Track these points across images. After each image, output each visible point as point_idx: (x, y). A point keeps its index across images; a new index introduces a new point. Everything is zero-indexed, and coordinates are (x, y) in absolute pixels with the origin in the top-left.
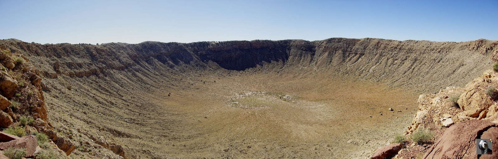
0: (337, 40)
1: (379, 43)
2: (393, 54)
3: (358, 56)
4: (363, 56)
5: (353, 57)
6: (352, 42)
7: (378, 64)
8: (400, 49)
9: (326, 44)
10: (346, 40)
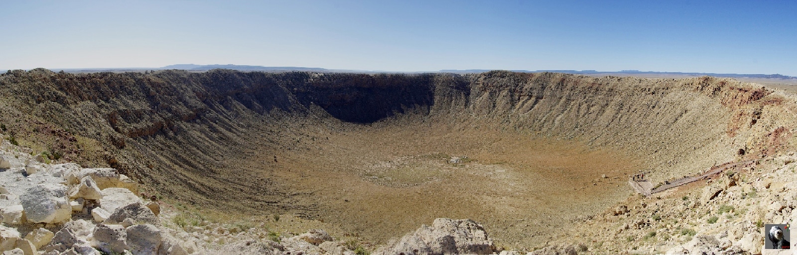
0: (499, 74)
1: (564, 80)
2: (587, 97)
3: (533, 99)
4: (541, 101)
5: (526, 101)
6: (521, 78)
7: (565, 112)
8: (597, 90)
9: (485, 79)
10: (513, 74)
